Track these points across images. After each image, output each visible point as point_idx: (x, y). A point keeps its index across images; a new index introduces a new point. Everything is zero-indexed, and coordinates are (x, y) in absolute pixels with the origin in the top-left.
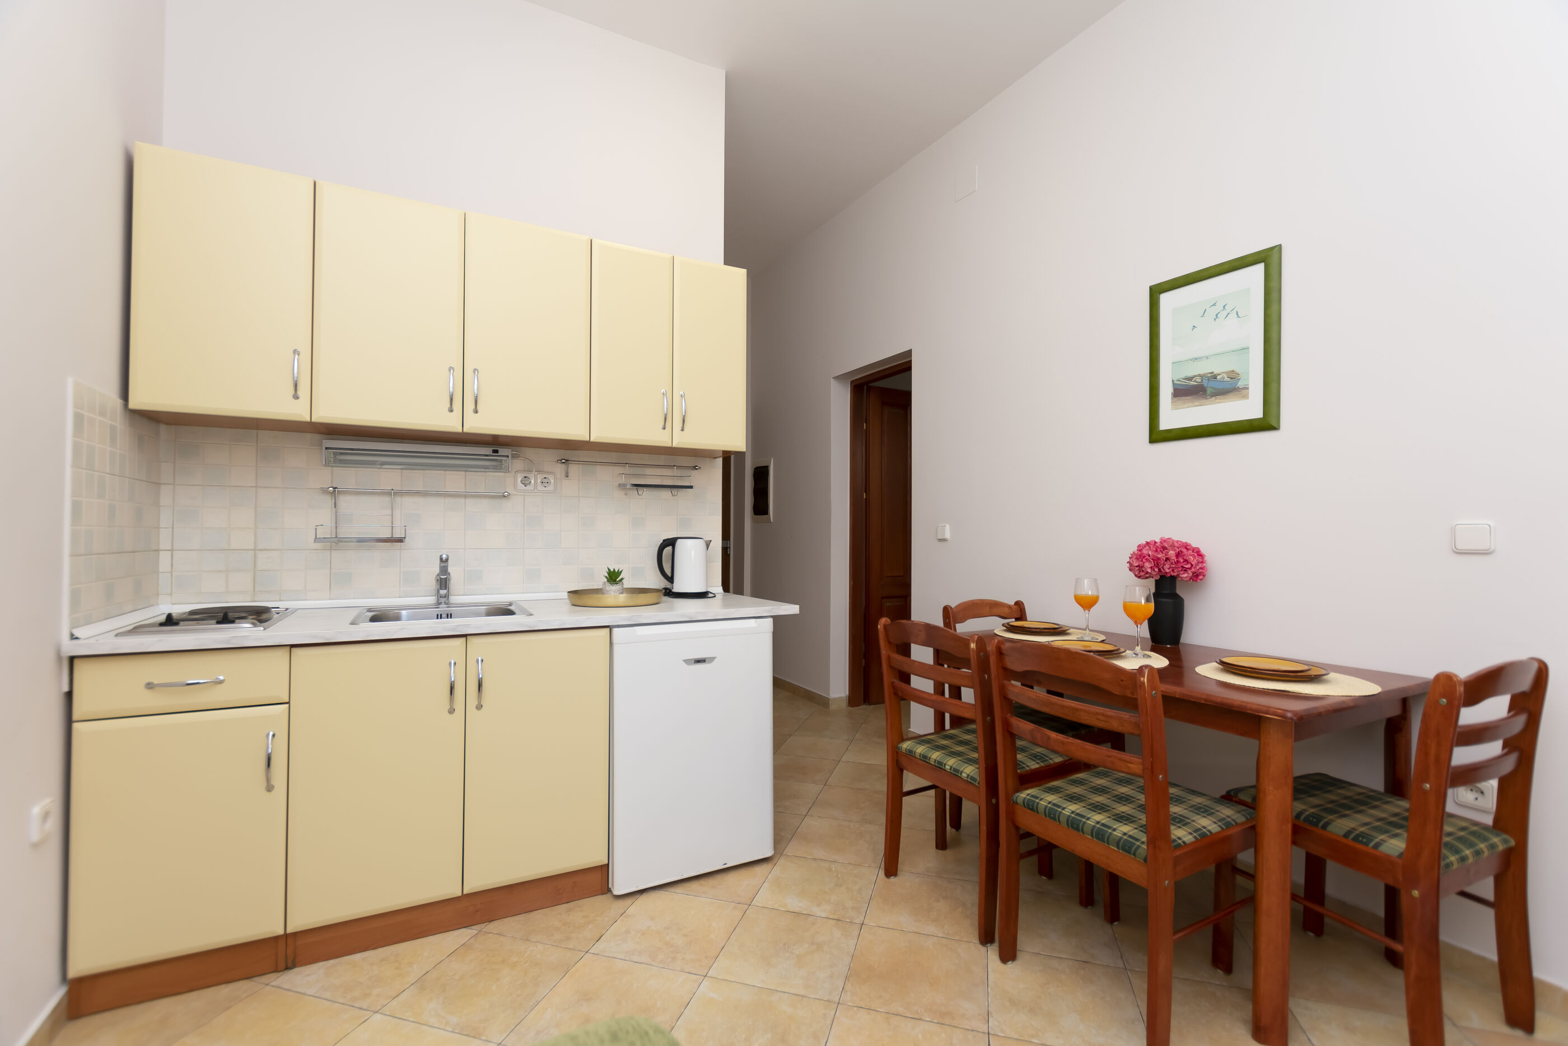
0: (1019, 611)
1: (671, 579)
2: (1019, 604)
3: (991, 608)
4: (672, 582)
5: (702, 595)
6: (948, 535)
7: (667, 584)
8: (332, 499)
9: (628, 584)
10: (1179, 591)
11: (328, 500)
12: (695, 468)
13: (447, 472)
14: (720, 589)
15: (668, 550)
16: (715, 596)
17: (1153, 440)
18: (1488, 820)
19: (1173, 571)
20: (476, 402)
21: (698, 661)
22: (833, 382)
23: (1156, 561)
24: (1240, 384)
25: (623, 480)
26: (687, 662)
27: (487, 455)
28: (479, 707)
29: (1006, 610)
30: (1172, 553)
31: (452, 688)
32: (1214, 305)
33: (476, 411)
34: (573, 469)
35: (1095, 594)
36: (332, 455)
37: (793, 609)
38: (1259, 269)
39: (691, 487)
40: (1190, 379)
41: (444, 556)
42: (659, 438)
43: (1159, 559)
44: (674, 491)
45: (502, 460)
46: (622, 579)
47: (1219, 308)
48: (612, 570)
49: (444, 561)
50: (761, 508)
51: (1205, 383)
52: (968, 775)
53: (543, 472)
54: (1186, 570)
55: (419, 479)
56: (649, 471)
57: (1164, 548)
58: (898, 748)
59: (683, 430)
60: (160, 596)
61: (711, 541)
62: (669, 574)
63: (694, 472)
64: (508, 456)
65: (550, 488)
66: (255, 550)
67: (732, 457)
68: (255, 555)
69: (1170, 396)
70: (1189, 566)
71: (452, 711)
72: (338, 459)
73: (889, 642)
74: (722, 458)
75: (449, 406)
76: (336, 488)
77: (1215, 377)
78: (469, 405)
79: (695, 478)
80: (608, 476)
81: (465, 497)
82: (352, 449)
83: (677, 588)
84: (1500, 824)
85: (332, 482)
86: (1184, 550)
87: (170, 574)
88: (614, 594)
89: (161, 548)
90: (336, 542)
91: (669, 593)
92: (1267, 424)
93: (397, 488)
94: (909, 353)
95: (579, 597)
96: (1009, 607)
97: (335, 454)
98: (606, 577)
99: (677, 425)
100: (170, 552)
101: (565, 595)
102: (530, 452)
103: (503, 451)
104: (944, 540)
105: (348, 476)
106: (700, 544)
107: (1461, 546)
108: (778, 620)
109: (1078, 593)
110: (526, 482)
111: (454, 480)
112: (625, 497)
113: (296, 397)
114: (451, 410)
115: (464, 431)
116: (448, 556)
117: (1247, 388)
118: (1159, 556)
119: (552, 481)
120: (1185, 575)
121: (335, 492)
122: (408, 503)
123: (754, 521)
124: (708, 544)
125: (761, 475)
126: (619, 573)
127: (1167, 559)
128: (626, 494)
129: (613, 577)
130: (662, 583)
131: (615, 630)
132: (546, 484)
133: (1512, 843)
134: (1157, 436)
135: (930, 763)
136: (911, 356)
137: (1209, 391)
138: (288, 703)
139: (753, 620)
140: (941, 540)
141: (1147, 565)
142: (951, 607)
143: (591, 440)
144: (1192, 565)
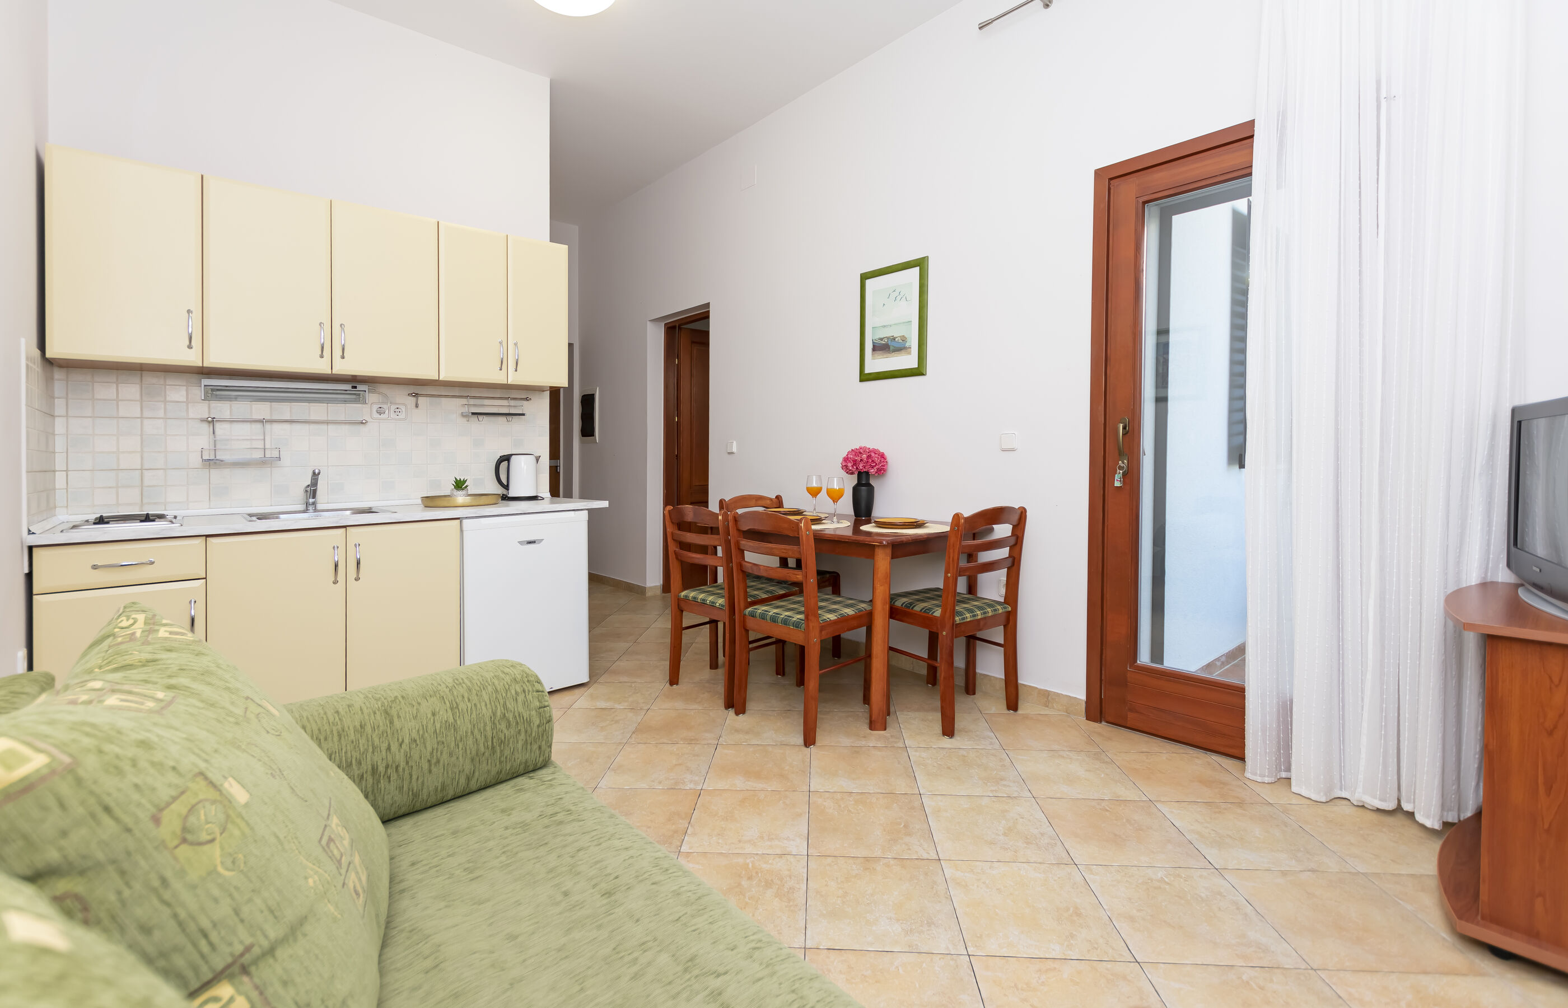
0: (779, 501)
1: (507, 487)
2: (778, 497)
3: (756, 500)
4: (508, 490)
5: (534, 498)
6: (734, 450)
7: (505, 492)
8: (209, 426)
9: (471, 490)
10: (872, 482)
11: (206, 428)
12: (527, 399)
13: (311, 404)
14: (548, 495)
15: (504, 464)
16: (543, 499)
17: (861, 380)
18: (1002, 600)
19: (864, 467)
20: (343, 350)
21: (530, 542)
22: (649, 325)
23: (855, 461)
24: (907, 345)
25: (465, 410)
26: (521, 543)
27: (346, 390)
28: (357, 579)
29: (768, 502)
30: (864, 456)
31: (336, 566)
32: (894, 291)
33: (343, 357)
34: (421, 400)
35: (819, 486)
36: (210, 392)
37: (604, 504)
38: (916, 270)
39: (523, 415)
40: (881, 339)
41: (317, 471)
42: (497, 377)
43: (856, 460)
44: (510, 418)
45: (360, 394)
46: (467, 486)
47: (896, 293)
48: (459, 479)
49: (315, 475)
50: (587, 430)
51: (889, 343)
52: (720, 604)
53: (396, 404)
54: (873, 467)
55: (285, 410)
56: (486, 402)
57: (860, 453)
58: (678, 596)
59: (516, 371)
60: (57, 509)
61: (540, 456)
62: (506, 484)
63: (525, 403)
64: (365, 391)
65: (402, 416)
66: (141, 469)
67: (562, 391)
68: (142, 473)
69: (871, 350)
70: (874, 464)
71: (335, 582)
72: (213, 394)
73: (673, 523)
74: (549, 391)
75: (320, 353)
76: (214, 418)
77: (894, 339)
78: (337, 352)
79: (526, 407)
80: (455, 406)
81: (328, 423)
82: (227, 386)
83: (512, 494)
84: (1006, 601)
85: (209, 413)
86: (873, 454)
87: (65, 490)
88: (461, 498)
89: (57, 469)
90: (212, 463)
91: (505, 498)
92: (918, 372)
93: (268, 417)
94: (708, 305)
95: (430, 502)
96: (771, 499)
97: (212, 390)
98: (453, 485)
99: (511, 368)
100: (65, 472)
101: (419, 501)
102: (384, 389)
103: (360, 387)
104: (732, 453)
105: (222, 409)
106: (531, 459)
107: (1004, 447)
108: (591, 511)
109: (809, 486)
110: (380, 411)
111: (317, 411)
112: (467, 422)
113: (190, 347)
114: (322, 356)
115: (333, 373)
116: (320, 470)
117: (910, 348)
118: (856, 458)
119: (404, 410)
120: (873, 470)
121: (212, 422)
122: (278, 430)
123: (582, 442)
124: (538, 459)
125: (588, 401)
126: (465, 481)
127: (861, 460)
128: (468, 421)
129: (460, 485)
130: (500, 491)
131: (465, 521)
132: (398, 413)
133: (1010, 609)
134: (865, 377)
135: (697, 602)
136: (709, 308)
137: (891, 348)
138: (206, 578)
139: (573, 512)
140: (729, 453)
141: (850, 465)
142: (725, 500)
143: (440, 379)
144: (876, 464)
